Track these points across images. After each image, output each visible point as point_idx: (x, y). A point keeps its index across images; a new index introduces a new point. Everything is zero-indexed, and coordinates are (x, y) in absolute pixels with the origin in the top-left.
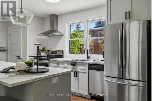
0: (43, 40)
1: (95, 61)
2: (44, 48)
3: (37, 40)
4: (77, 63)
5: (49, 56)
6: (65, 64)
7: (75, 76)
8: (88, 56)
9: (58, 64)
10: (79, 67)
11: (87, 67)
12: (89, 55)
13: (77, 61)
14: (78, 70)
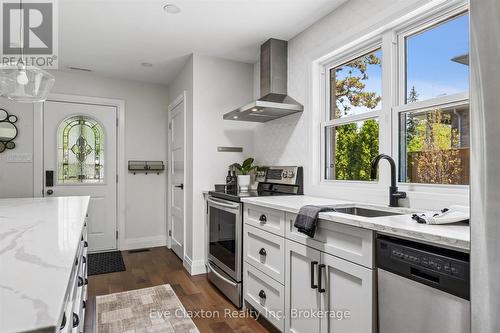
0: (251, 134)
1: (421, 221)
2: (250, 161)
3: (229, 134)
4: (322, 225)
5: (267, 186)
6: (282, 222)
7: (313, 287)
8: (393, 189)
9: (263, 219)
10: (332, 245)
11: (365, 252)
12: (401, 187)
13: (322, 216)
14: (329, 261)
